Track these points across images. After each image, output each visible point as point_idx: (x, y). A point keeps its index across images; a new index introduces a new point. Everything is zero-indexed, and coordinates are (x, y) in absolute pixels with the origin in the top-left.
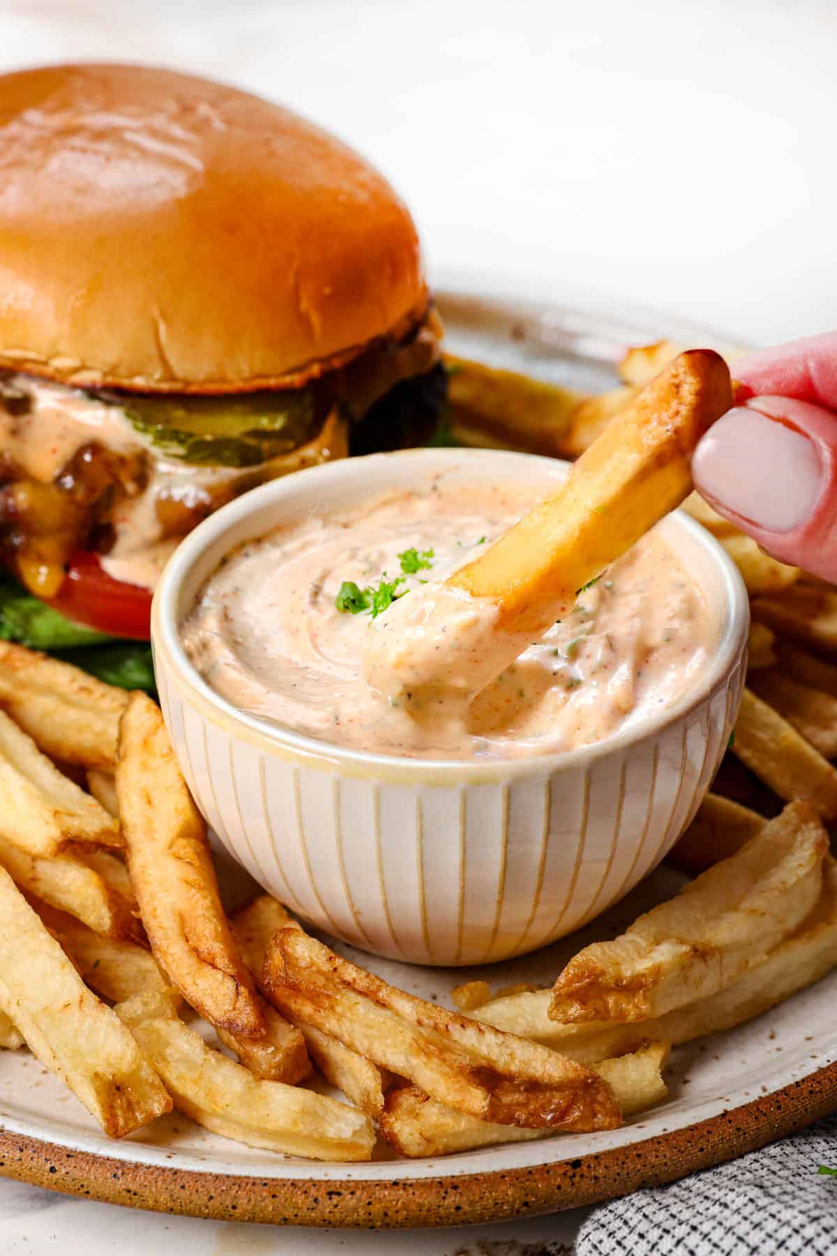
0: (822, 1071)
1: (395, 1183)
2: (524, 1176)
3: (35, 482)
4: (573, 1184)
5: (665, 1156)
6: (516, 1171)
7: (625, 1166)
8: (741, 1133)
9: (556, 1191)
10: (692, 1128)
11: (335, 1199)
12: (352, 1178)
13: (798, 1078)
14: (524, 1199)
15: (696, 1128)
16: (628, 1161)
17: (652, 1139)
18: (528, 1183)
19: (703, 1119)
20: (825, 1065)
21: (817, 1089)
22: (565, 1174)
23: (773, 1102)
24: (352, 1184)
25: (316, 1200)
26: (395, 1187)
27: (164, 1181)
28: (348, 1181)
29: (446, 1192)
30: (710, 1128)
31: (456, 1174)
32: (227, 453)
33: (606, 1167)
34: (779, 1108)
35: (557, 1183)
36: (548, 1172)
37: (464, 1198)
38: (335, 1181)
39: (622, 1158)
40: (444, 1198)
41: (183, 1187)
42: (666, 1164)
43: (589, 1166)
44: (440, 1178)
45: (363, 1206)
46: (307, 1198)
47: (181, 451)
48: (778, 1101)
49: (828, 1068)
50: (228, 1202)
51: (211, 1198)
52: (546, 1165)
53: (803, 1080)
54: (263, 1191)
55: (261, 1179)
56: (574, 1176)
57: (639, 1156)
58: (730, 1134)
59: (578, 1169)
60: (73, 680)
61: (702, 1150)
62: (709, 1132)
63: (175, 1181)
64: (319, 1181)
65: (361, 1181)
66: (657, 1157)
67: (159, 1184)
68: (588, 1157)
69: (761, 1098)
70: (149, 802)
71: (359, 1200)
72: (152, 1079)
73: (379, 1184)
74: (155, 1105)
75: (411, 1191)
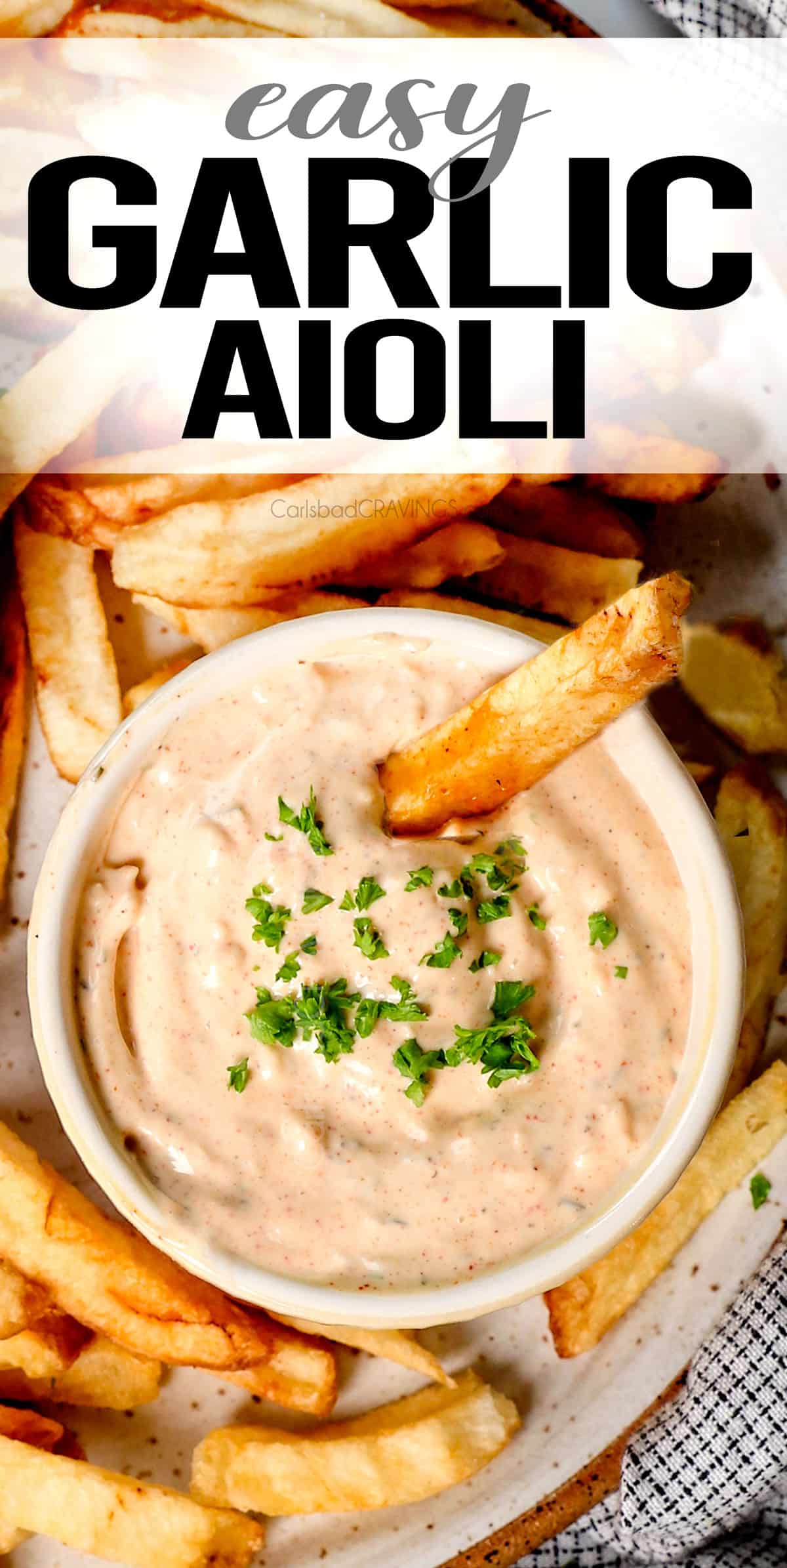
1: (539, 1509)
11: (495, 1559)
12: (495, 1529)
24: (501, 1534)
26: (542, 1513)
28: (495, 1534)
31: (587, 1462)
38: (483, 1541)
44: (575, 1476)
64: (469, 1550)
65: (507, 1526)
71: (517, 1545)
72: (230, 1522)
73: (525, 1519)
74: (251, 1543)
75: (558, 1508)
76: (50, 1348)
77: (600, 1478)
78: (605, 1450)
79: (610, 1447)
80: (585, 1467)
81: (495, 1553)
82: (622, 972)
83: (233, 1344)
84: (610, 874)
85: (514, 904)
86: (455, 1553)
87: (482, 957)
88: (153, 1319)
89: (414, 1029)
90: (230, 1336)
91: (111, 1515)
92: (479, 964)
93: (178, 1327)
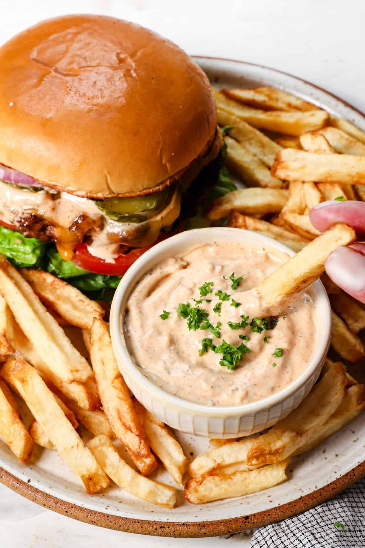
0: (338, 479)
1: (184, 524)
2: (228, 522)
3: (62, 228)
4: (245, 525)
5: (278, 515)
6: (226, 520)
7: (264, 518)
8: (306, 505)
9: (239, 527)
10: (289, 504)
11: (163, 529)
12: (168, 521)
13: (329, 483)
14: (228, 530)
15: (290, 504)
16: (265, 517)
17: (274, 508)
18: (229, 525)
19: (293, 500)
20: (339, 477)
21: (335, 487)
22: (243, 522)
23: (319, 493)
24: (169, 524)
25: (156, 529)
26: (183, 526)
27: (104, 519)
28: (167, 522)
29: (201, 528)
30: (295, 504)
31: (205, 521)
32: (134, 219)
33: (257, 519)
34: (321, 495)
35: (240, 525)
36: (237, 521)
37: (207, 530)
38: (163, 522)
39: (263, 516)
40: (200, 530)
41: (111, 522)
42: (279, 517)
43: (251, 519)
44: (199, 522)
45: (172, 532)
46: (153, 528)
47: (117, 219)
48: (320, 493)
49: (340, 478)
50: (126, 528)
51: (120, 526)
52: (236, 518)
53: (330, 484)
54: (138, 525)
55: (138, 520)
56: (246, 522)
57: (269, 515)
58: (302, 505)
59: (248, 520)
60: (77, 296)
61: (292, 512)
62: (295, 505)
63: (108, 519)
64: (158, 522)
65: (172, 522)
66: (275, 515)
67: (103, 520)
68: (251, 515)
69: (314, 491)
70: (103, 364)
71: (171, 530)
72: (102, 474)
73: (178, 524)
74: (104, 484)
75: (189, 527)
76: (88, 401)
77: (205, 527)
78: (212, 521)
79: (214, 521)
80: (204, 522)
81: (164, 527)
82: (275, 365)
83: (140, 445)
84: (292, 344)
85: (263, 331)
86: (153, 520)
87: (245, 337)
88: (124, 426)
89: (214, 338)
90: (140, 443)
91: (73, 447)
92: (243, 337)
93: (129, 432)
